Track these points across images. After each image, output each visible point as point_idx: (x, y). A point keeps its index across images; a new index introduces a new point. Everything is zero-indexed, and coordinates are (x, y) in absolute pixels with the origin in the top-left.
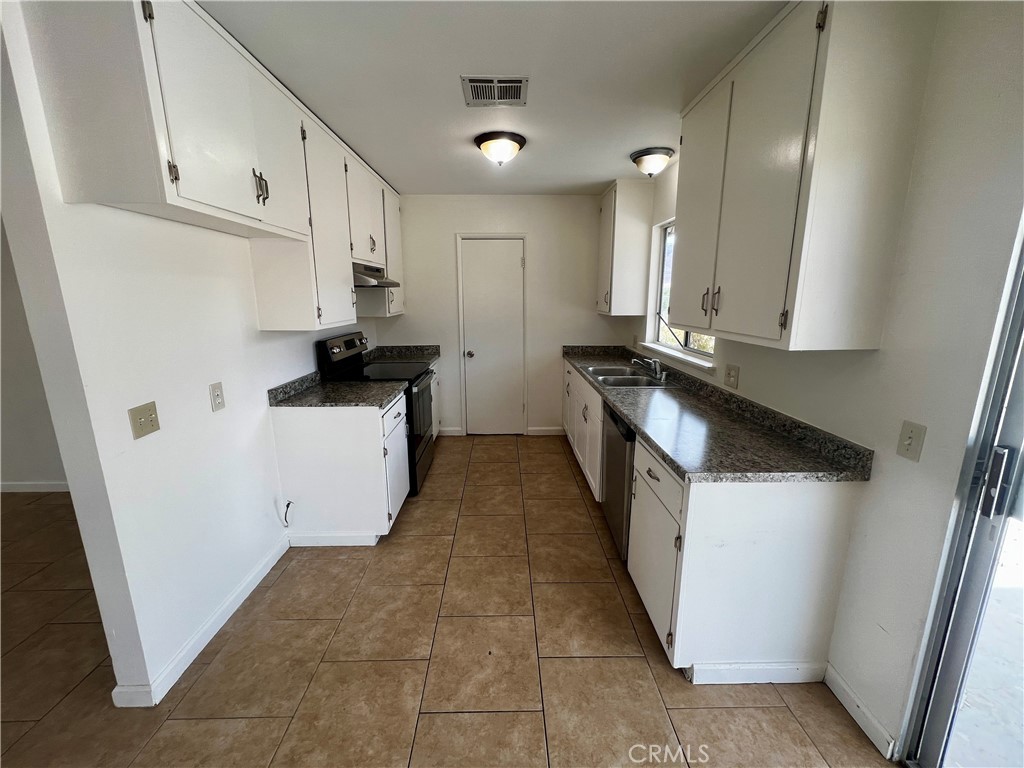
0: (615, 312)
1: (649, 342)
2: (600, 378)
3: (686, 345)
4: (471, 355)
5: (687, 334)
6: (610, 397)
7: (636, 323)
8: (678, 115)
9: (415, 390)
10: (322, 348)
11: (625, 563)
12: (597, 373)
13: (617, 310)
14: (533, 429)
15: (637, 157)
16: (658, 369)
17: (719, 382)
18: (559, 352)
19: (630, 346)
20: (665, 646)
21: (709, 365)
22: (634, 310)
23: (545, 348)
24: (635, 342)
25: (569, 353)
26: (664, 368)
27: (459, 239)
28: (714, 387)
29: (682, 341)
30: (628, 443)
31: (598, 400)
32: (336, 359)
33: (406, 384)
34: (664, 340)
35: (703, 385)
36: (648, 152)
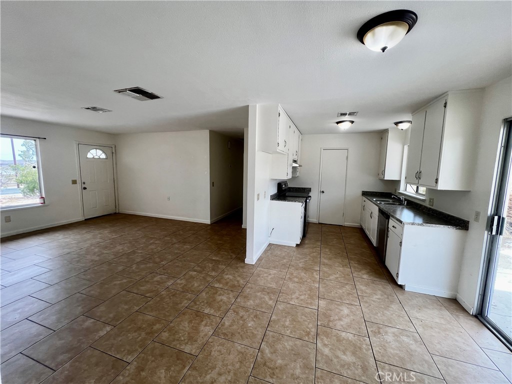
0: (386, 178)
1: (402, 190)
2: (378, 202)
3: (417, 192)
4: (323, 192)
5: (417, 187)
6: (382, 207)
7: (396, 183)
8: (411, 115)
9: (308, 201)
10: (280, 185)
11: (384, 262)
12: (376, 201)
13: (388, 177)
14: (347, 224)
15: (397, 124)
16: (403, 200)
17: (427, 204)
18: (361, 193)
19: (393, 193)
20: (395, 278)
21: (424, 198)
22: (396, 178)
23: (355, 191)
24: (396, 191)
25: (365, 194)
26: (405, 200)
27: (322, 150)
28: (425, 206)
29: (415, 191)
30: (387, 220)
31: (377, 208)
32: (283, 189)
33: (305, 199)
34: (409, 190)
35: (421, 205)
36: (401, 122)
